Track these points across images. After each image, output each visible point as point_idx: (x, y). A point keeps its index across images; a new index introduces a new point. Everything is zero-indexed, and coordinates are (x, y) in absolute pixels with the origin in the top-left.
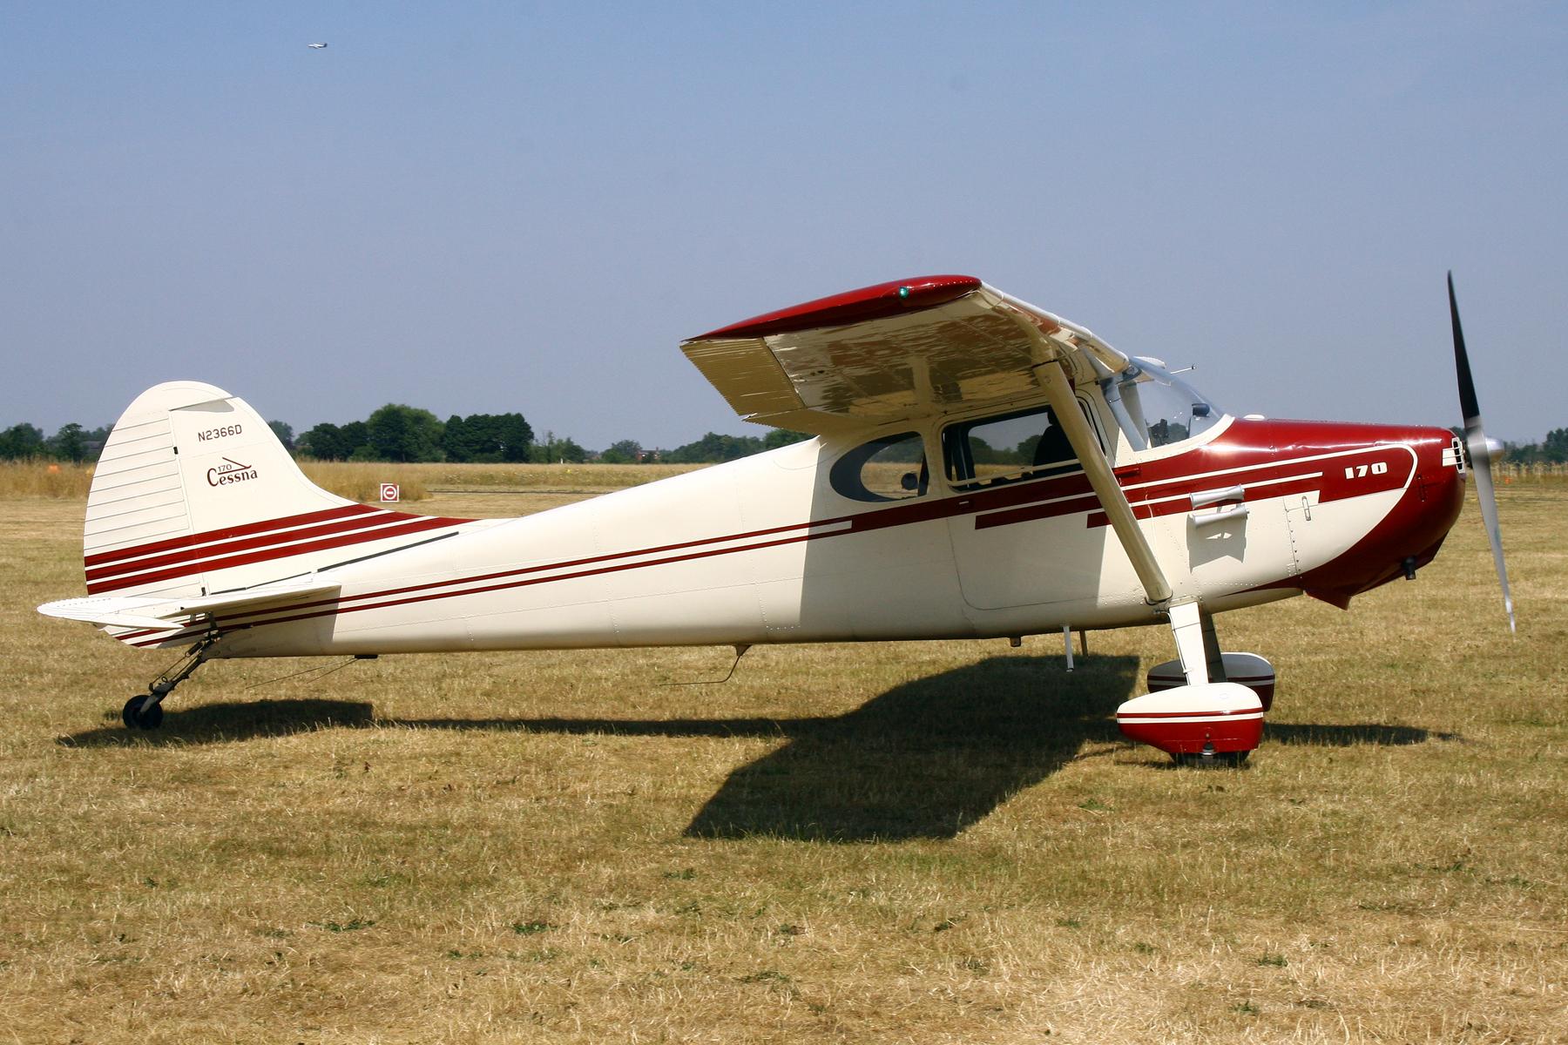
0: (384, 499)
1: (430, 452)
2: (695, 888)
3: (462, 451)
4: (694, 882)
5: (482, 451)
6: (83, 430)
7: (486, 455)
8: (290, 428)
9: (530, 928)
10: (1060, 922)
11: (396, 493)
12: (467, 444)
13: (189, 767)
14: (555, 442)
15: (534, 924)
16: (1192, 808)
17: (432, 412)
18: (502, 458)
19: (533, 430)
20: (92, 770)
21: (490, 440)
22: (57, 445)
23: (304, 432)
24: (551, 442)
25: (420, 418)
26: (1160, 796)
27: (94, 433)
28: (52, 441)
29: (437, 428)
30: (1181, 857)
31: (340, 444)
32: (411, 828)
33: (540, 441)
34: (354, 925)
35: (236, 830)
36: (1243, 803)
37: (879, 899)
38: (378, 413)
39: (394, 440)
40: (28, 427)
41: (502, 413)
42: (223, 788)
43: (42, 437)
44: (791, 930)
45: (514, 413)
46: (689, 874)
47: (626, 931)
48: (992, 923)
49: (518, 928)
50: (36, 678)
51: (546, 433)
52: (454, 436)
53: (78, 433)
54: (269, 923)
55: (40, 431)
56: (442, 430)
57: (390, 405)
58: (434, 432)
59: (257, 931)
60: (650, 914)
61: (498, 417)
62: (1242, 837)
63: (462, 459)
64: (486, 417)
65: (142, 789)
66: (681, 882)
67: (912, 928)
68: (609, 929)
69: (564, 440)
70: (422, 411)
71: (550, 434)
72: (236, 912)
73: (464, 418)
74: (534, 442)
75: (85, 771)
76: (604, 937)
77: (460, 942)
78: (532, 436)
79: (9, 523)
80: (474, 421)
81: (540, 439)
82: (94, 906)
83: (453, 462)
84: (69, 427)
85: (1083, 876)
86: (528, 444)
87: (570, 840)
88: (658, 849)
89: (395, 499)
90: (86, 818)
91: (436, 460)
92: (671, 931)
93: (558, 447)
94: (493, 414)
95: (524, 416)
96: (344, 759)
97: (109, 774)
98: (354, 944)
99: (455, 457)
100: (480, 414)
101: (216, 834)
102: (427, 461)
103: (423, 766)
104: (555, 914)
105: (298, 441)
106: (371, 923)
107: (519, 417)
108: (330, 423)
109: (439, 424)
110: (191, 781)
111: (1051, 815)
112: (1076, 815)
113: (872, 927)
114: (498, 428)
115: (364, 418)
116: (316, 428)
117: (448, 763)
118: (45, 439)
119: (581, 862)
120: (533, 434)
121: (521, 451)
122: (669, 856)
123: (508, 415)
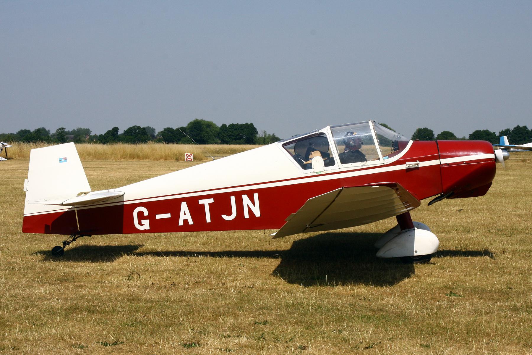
0: (187, 160)
1: (213, 140)
2: (267, 329)
3: (227, 139)
4: (268, 326)
5: (235, 139)
6: (66, 130)
7: (238, 141)
8: (154, 129)
9: (190, 346)
10: (421, 346)
11: (192, 157)
12: (229, 136)
13: (66, 274)
14: (267, 135)
15: (192, 344)
16: (496, 296)
17: (214, 122)
18: (244, 142)
19: (257, 130)
20: (24, 275)
21: (238, 135)
22: (55, 137)
23: (160, 131)
24: (265, 136)
25: (209, 125)
26: (483, 290)
27: (71, 131)
28: (54, 135)
29: (216, 129)
30: (484, 318)
31: (175, 136)
32: (152, 302)
33: (260, 135)
34: (115, 343)
35: (78, 302)
36: (520, 294)
37: (345, 334)
38: (191, 123)
39: (198, 135)
40: (44, 129)
41: (244, 123)
42: (78, 284)
43: (50, 133)
44: (304, 348)
45: (249, 123)
46: (265, 323)
47: (230, 347)
48: (391, 346)
49: (185, 345)
50: (14, 236)
51: (263, 131)
52: (224, 133)
53: (64, 132)
54: (78, 342)
55: (49, 131)
56: (218, 130)
57: (196, 119)
58: (215, 131)
59: (72, 346)
60: (244, 340)
61: (242, 125)
62: (515, 309)
63: (227, 143)
64: (237, 124)
65: (43, 284)
66: (261, 326)
67: (356, 347)
68: (224, 346)
69: (271, 135)
70: (210, 122)
71: (265, 132)
72: (65, 337)
73: (228, 125)
74: (258, 135)
75: (22, 276)
76: (221, 350)
77: (158, 351)
78: (257, 133)
79: (25, 170)
80: (232, 126)
81: (260, 134)
82: (7, 334)
83: (223, 144)
84: (60, 129)
85: (438, 325)
86: (255, 136)
87: (219, 308)
88: (256, 311)
89: (192, 160)
90: (16, 296)
91: (216, 143)
92: (250, 348)
93: (268, 138)
94: (240, 123)
95: (254, 124)
96: (134, 271)
97: (30, 278)
98: (113, 351)
99: (224, 142)
100: (235, 123)
101: (69, 303)
102: (212, 144)
103: (166, 275)
104: (202, 339)
105: (158, 135)
106: (122, 343)
107: (251, 125)
108: (170, 127)
109: (217, 128)
110: (66, 281)
111: (432, 298)
112: (444, 299)
113: (339, 347)
114: (242, 130)
115: (185, 125)
116: (165, 129)
117: (178, 274)
118: (50, 135)
119: (220, 317)
120: (257, 132)
121: (252, 139)
122: (260, 314)
123: (247, 124)
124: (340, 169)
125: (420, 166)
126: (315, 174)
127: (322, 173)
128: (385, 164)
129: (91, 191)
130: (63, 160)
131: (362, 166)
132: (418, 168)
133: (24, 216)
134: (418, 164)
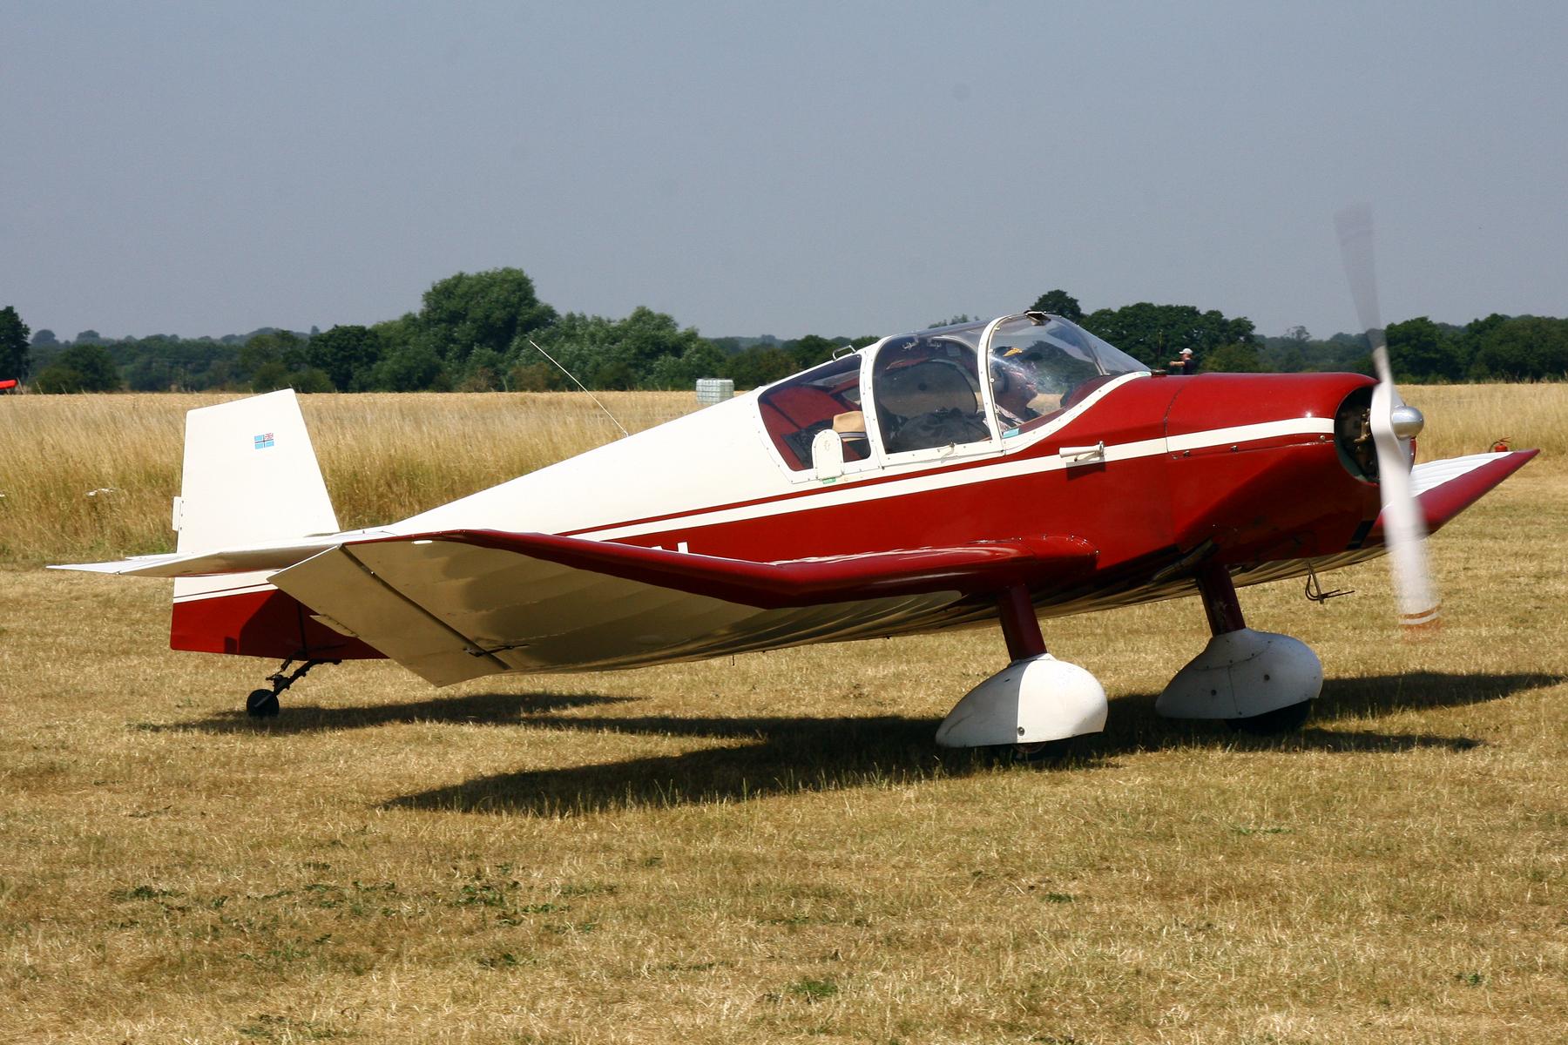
124: (883, 468)
125: (1108, 458)
126: (821, 485)
127: (838, 482)
128: (1008, 453)
129: (338, 530)
130: (265, 441)
131: (943, 459)
132: (1101, 467)
133: (176, 601)
134: (1100, 454)
